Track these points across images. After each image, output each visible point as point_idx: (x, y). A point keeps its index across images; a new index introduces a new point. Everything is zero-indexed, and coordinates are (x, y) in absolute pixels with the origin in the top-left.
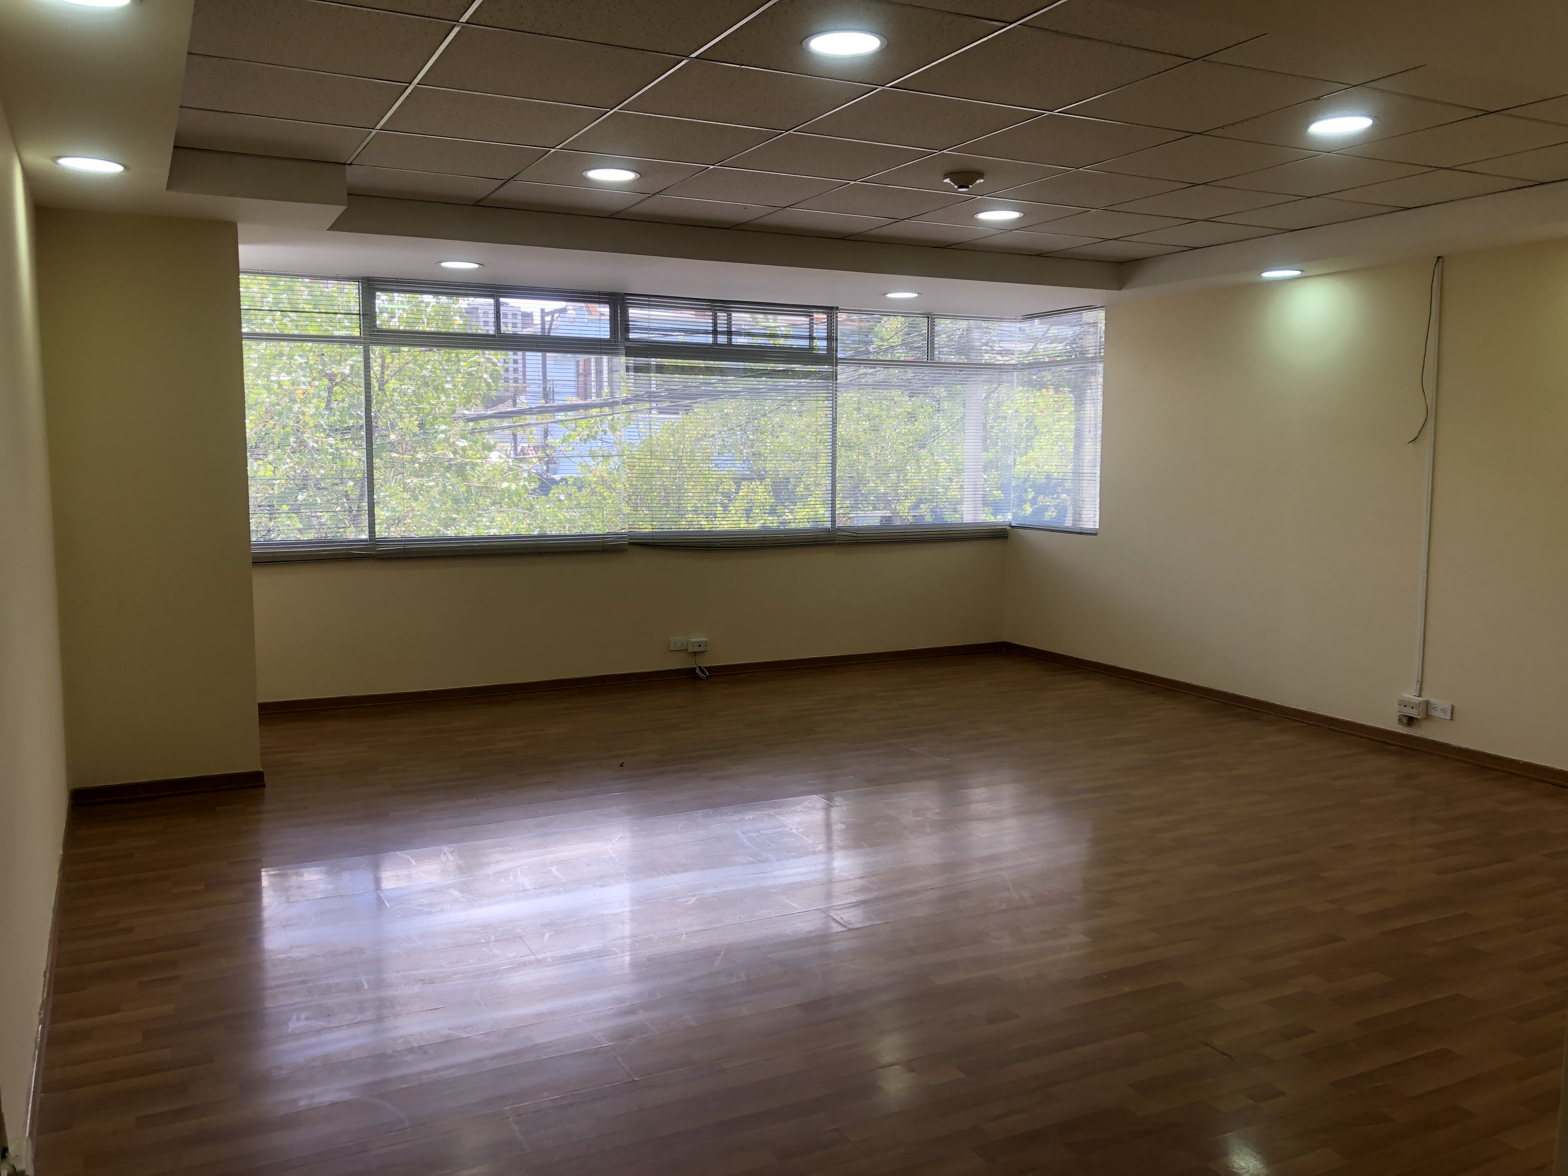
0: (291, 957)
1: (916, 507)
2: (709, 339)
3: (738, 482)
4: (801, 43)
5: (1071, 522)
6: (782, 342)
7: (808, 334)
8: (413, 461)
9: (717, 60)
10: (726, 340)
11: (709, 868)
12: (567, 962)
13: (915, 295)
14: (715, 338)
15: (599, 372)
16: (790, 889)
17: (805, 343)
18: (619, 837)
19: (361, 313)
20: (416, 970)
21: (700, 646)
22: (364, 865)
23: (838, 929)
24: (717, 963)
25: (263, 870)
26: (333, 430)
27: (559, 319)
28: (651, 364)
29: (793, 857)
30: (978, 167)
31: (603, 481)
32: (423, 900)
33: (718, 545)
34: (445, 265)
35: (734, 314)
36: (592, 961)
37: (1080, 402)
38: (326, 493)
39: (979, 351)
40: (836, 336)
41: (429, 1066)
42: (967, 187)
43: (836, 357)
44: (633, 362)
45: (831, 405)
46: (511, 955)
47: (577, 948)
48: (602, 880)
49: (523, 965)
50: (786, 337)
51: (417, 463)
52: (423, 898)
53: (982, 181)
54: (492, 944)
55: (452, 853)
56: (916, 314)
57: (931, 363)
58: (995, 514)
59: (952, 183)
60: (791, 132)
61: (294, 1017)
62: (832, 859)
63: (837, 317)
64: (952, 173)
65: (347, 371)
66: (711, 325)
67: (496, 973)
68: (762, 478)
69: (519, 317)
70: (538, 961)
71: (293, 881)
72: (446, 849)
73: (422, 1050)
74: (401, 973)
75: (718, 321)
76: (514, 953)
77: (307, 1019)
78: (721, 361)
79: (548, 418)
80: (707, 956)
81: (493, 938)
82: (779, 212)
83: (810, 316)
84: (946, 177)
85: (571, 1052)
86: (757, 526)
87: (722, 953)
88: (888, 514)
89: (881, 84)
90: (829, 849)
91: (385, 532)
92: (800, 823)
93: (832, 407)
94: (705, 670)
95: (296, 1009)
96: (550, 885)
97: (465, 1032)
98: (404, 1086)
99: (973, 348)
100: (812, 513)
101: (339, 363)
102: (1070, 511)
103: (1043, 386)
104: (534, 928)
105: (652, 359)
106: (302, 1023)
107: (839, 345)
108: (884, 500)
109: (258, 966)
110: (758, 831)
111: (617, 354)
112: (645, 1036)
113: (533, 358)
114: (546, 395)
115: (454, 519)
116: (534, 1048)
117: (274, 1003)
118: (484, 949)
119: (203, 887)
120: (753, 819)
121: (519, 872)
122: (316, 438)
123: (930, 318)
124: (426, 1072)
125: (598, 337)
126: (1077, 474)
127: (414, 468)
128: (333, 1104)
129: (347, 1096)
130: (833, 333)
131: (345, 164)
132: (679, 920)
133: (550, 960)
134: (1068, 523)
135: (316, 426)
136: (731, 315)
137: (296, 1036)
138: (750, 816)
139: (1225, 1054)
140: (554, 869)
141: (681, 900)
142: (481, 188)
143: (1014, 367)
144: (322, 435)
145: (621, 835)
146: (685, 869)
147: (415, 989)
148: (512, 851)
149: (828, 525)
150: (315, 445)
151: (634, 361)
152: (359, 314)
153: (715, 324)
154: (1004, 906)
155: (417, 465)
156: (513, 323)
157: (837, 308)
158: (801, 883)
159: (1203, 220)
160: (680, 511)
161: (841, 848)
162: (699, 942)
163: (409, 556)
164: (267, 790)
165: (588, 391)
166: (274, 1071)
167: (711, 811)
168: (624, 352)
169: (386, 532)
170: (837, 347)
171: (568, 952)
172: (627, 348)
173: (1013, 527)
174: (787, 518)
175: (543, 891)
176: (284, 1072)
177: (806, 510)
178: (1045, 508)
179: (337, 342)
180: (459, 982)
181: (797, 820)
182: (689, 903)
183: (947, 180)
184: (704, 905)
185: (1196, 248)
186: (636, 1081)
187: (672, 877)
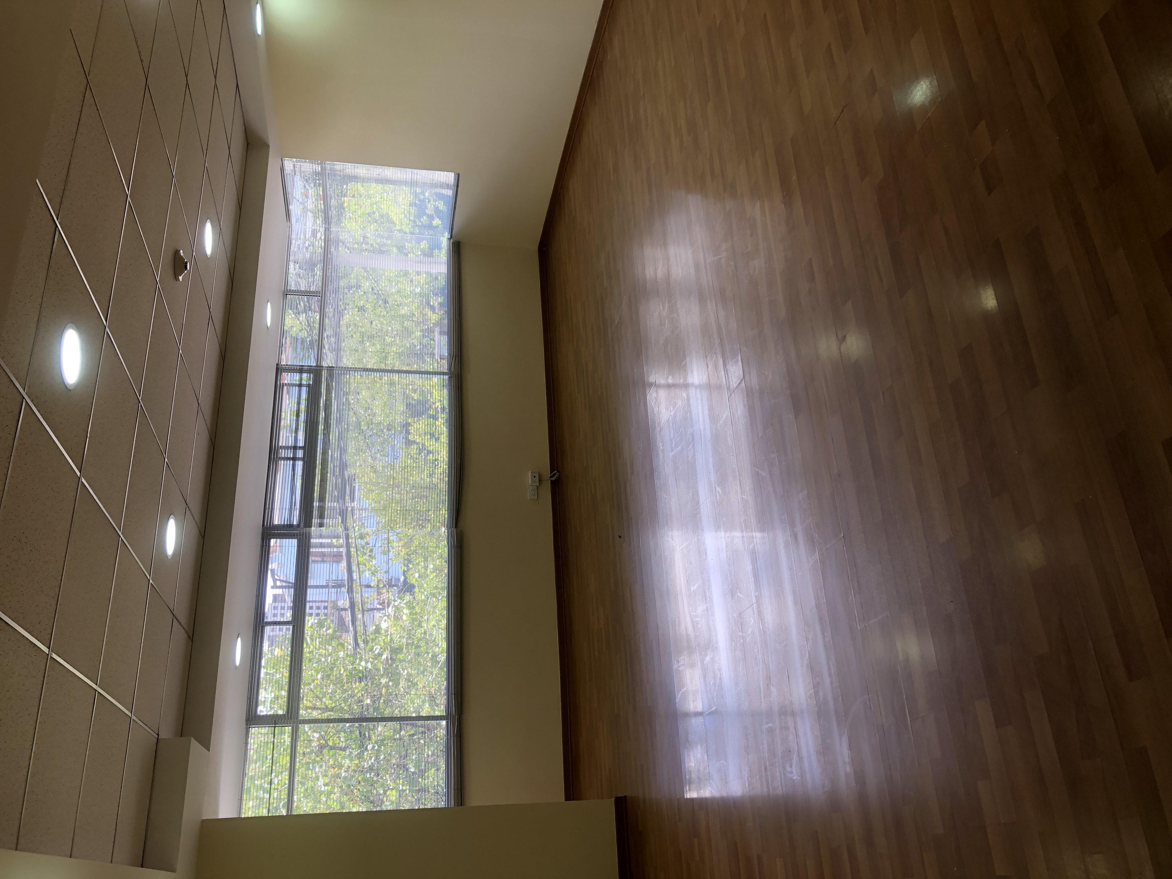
0: (748, 778)
1: (432, 308)
2: (300, 464)
3: (409, 443)
4: (70, 390)
5: (449, 190)
6: (303, 407)
7: (297, 387)
8: (387, 686)
9: (82, 455)
10: (300, 451)
11: (696, 477)
12: (759, 582)
13: (269, 304)
14: (299, 459)
15: (322, 545)
16: (713, 418)
17: (304, 390)
18: (671, 541)
19: (274, 725)
20: (760, 689)
21: (535, 477)
22: (685, 725)
23: (743, 384)
24: (764, 474)
25: (685, 797)
26: (362, 747)
27: (279, 575)
28: (318, 506)
29: (691, 415)
30: (170, 254)
31: (406, 545)
32: (711, 683)
33: (459, 461)
34: (238, 662)
35: (280, 444)
36: (758, 563)
37: (354, 178)
38: (409, 751)
39: (312, 253)
40: (300, 366)
41: (827, 680)
42: (186, 263)
43: (315, 366)
44: (316, 520)
45: (353, 372)
46: (753, 621)
47: (750, 573)
48: (701, 553)
49: (760, 613)
50: (299, 403)
51: (389, 683)
52: (710, 683)
53: (181, 251)
54: (744, 635)
55: (678, 662)
56: (283, 305)
57: (322, 294)
58: (440, 249)
59: (183, 275)
60: (140, 399)
61: (790, 775)
62: (693, 385)
63: (284, 365)
64: (175, 274)
65: (316, 735)
66: (288, 462)
67: (764, 632)
68: (408, 425)
69: (277, 604)
70: (757, 602)
71: (694, 776)
72: (675, 666)
73: (816, 686)
74: (763, 700)
75: (286, 456)
76: (752, 619)
77: (791, 767)
78: (317, 452)
79: (356, 586)
80: (758, 481)
81: (740, 634)
82: (202, 408)
83: (283, 386)
84: (177, 279)
85: (822, 581)
86: (445, 430)
87: (757, 470)
88: (437, 330)
89: (104, 328)
90: (686, 386)
91: (441, 708)
92: (667, 409)
93: (355, 371)
94: (553, 473)
95: (784, 774)
96: (704, 592)
97: (805, 655)
98: (840, 699)
99: (311, 258)
100: (437, 388)
101: (310, 741)
102: (438, 190)
103: (341, 207)
104: (734, 604)
105: (315, 505)
106: (794, 770)
107: (306, 364)
108: (428, 332)
109: (753, 800)
110: (671, 440)
111: (310, 533)
112: (812, 527)
113: (311, 595)
114: (338, 585)
115: (432, 656)
116: (818, 606)
117: (779, 789)
118: (748, 640)
119: (696, 839)
120: (662, 442)
121: (694, 613)
122: (368, 758)
123: (286, 293)
124: (832, 683)
125: (296, 548)
126: (412, 184)
127: (393, 685)
128: (850, 748)
129: (845, 739)
130: (297, 368)
131: (158, 739)
132: (732, 500)
133: (757, 593)
134: (450, 193)
135: (359, 758)
136: (281, 447)
137: (802, 775)
138: (660, 445)
139: (843, 110)
140: (693, 588)
141: (718, 498)
142: (179, 635)
143: (327, 230)
144: (365, 754)
145: (670, 539)
146: (696, 494)
147: (774, 690)
148: (679, 618)
149: (446, 377)
150: (373, 759)
151: (315, 518)
152: (275, 727)
153: (288, 459)
154: (732, 263)
155: (391, 683)
156: (281, 609)
157: (277, 365)
158: (709, 410)
159: (215, 79)
160: (431, 487)
161: (685, 378)
162: (748, 484)
163: (460, 691)
164: (628, 794)
165: (335, 554)
166: (825, 789)
167: (656, 474)
168: (308, 529)
169: (441, 706)
170: (308, 366)
171: (752, 579)
172: (305, 526)
173: (451, 237)
174: (440, 407)
175: (708, 597)
176: (827, 782)
177: (434, 392)
178: (437, 209)
179: (295, 743)
180: (770, 659)
181: (664, 410)
182: (720, 492)
183: (181, 278)
184: (722, 481)
185: (237, 85)
186: (844, 535)
187: (701, 503)
